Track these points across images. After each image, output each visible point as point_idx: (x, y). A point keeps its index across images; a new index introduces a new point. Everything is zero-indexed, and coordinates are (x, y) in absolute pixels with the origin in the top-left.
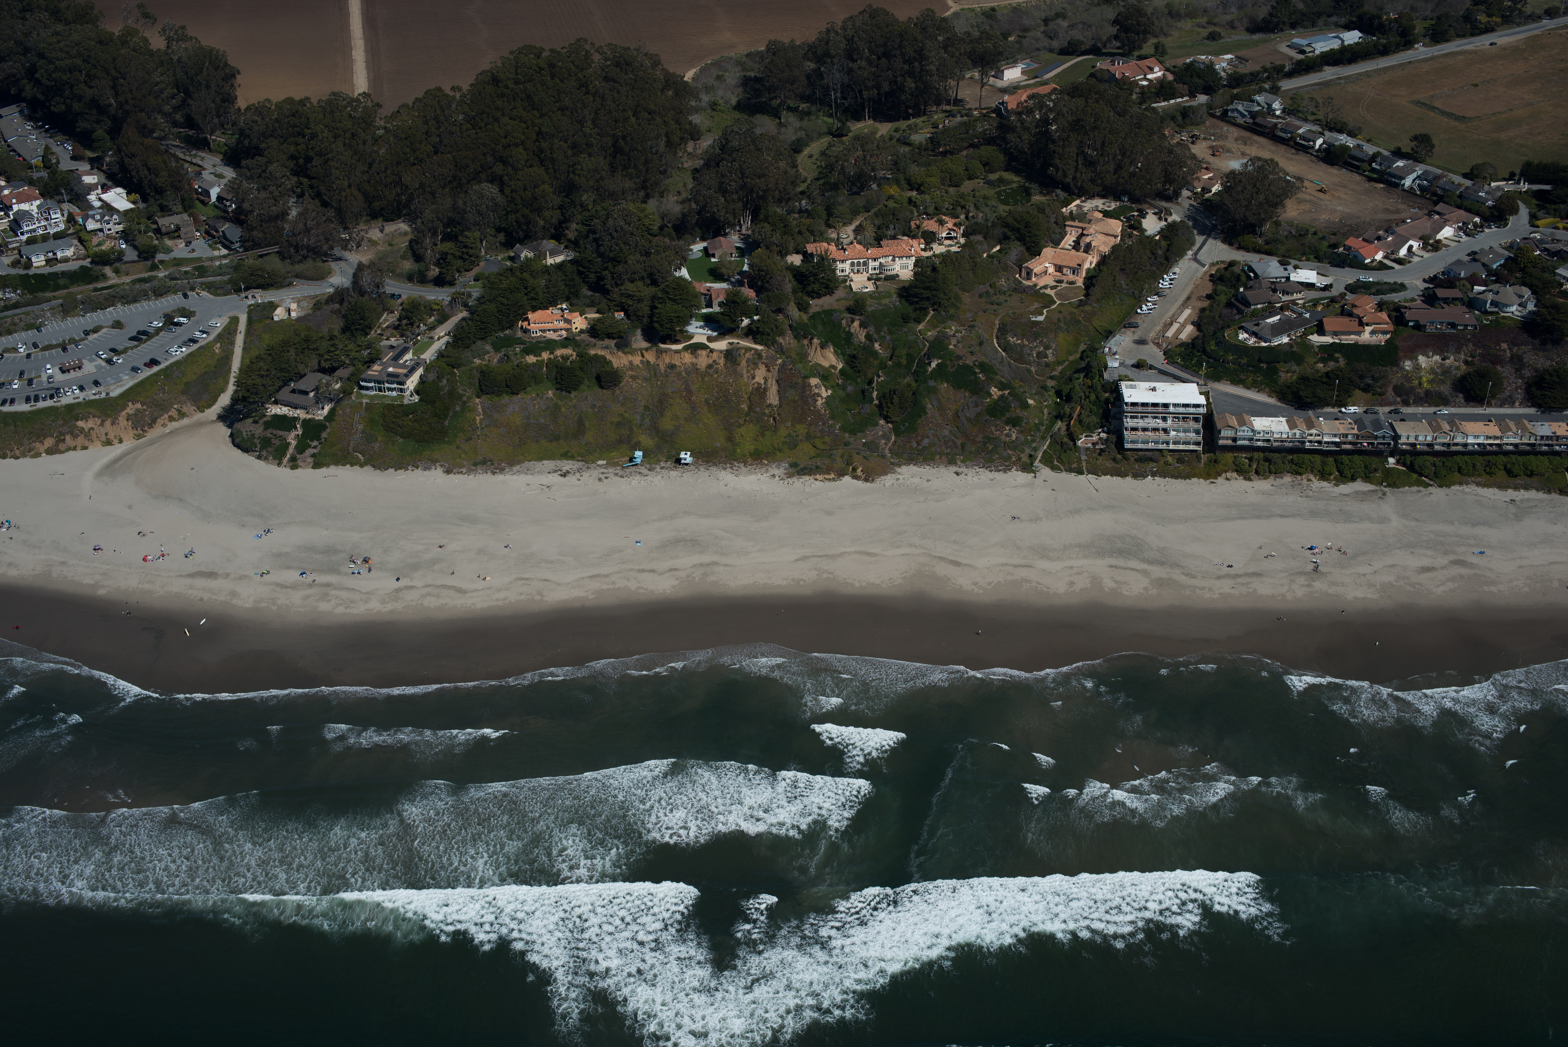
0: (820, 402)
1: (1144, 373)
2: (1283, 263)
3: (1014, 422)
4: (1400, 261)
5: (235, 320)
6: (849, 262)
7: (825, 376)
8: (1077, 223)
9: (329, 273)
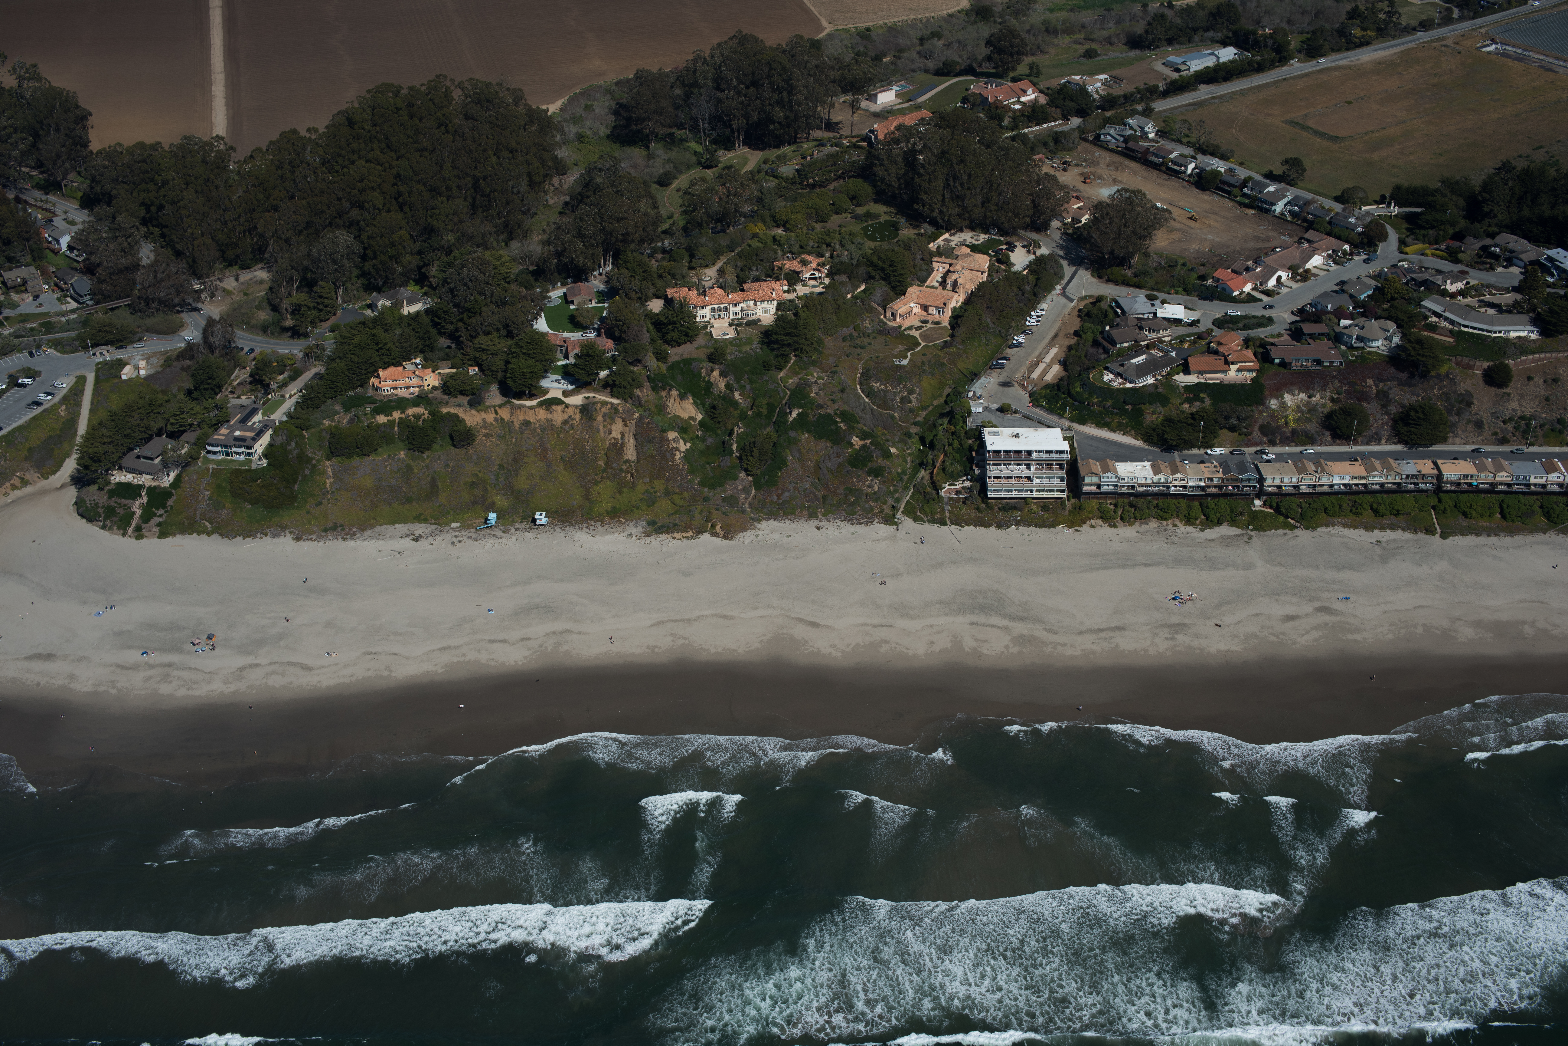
0: (678, 456)
1: (1008, 417)
2: (1151, 298)
3: (876, 472)
4: (1268, 293)
5: (82, 380)
6: (709, 308)
7: (684, 428)
8: (944, 259)
9: (181, 326)
